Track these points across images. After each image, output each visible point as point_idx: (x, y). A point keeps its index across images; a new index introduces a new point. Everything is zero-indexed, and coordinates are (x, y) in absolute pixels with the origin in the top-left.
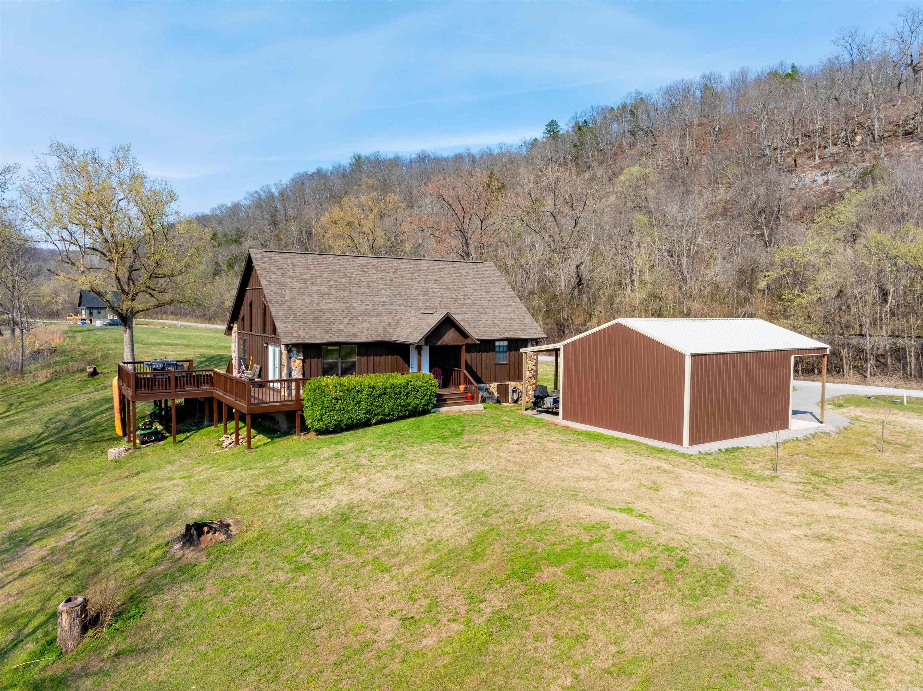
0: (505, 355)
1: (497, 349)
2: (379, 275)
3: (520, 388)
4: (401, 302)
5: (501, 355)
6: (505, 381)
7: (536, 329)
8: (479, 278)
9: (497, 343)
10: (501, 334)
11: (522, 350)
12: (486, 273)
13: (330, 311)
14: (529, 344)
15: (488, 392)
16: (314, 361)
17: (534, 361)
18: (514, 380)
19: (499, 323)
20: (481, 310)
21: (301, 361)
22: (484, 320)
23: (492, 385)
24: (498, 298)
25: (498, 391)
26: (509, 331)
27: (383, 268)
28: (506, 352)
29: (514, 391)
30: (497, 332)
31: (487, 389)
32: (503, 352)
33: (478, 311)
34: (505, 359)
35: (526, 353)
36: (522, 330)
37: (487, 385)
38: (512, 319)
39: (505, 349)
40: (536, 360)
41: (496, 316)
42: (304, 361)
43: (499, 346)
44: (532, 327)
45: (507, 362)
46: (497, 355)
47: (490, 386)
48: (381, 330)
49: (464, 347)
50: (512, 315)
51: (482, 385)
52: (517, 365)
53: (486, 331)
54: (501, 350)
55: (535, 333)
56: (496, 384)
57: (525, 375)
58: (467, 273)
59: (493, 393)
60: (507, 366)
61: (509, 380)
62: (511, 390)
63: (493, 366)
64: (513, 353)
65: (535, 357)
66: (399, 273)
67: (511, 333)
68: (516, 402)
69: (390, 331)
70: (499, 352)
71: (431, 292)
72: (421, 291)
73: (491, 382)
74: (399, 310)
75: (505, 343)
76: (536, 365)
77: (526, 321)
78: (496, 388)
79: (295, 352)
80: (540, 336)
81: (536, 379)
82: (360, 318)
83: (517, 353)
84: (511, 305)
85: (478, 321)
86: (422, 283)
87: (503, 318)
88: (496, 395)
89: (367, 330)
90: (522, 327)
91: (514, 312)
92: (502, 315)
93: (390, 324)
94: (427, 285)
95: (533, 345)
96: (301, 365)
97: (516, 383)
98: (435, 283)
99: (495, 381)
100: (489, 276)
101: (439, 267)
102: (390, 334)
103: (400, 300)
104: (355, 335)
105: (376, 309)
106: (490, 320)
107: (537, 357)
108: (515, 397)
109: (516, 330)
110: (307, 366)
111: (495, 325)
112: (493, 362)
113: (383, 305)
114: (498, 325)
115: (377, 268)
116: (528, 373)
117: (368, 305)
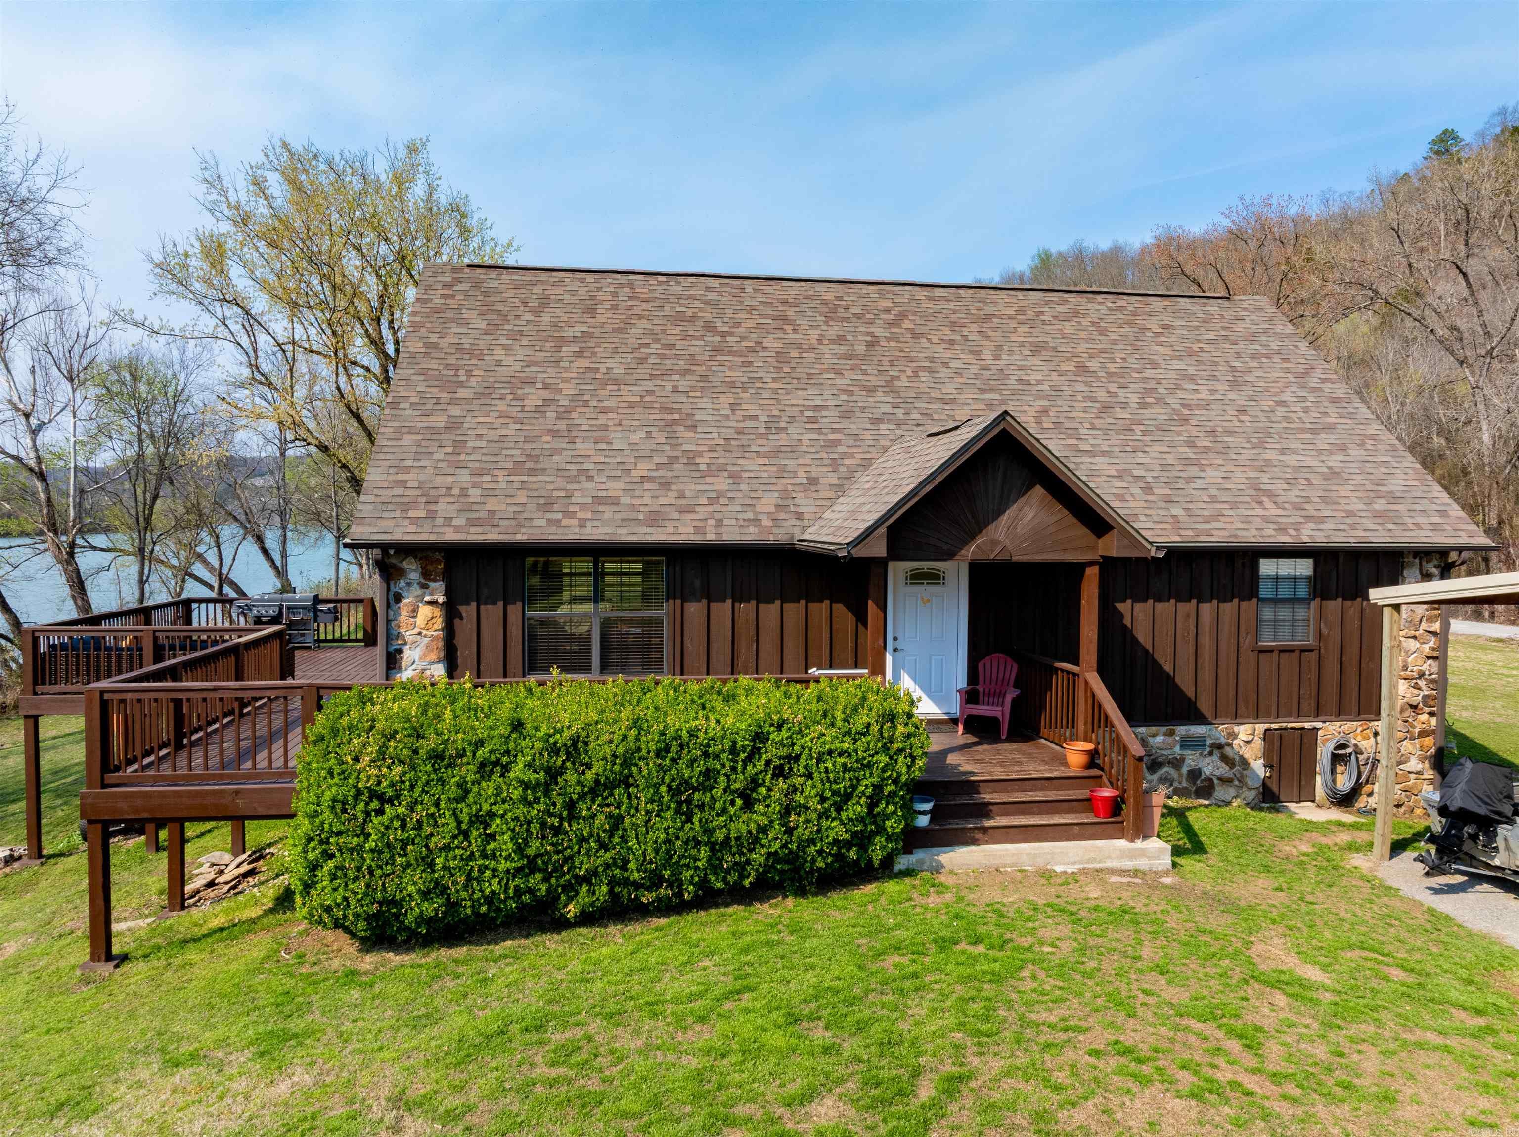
0: (1301, 612)
1: (1265, 590)
2: (834, 331)
3: (1367, 745)
4: (887, 409)
5: (1284, 612)
6: (1300, 714)
7: (1443, 514)
8: (1209, 342)
9: (1267, 567)
10: (1282, 530)
11: (1378, 595)
12: (1240, 326)
13: (601, 435)
14: (1412, 572)
15: (1224, 758)
16: (492, 612)
17: (1433, 642)
18: (1340, 713)
19: (1279, 487)
20: (1205, 441)
21: (437, 612)
22: (1213, 475)
23: (1243, 731)
24: (1282, 404)
25: (1267, 755)
26: (1321, 520)
27: (854, 310)
28: (1306, 601)
29: (1337, 759)
30: (1266, 519)
31: (1220, 747)
32: (1293, 601)
33: (1191, 444)
34: (1300, 631)
35: (1397, 607)
36: (1378, 515)
37: (1220, 731)
38: (1332, 474)
39: (1303, 590)
40: (1443, 637)
41: (1268, 464)
42: (451, 612)
43: (1277, 578)
44: (1424, 505)
45: (1311, 642)
46: (1267, 612)
47: (1234, 736)
48: (768, 502)
49: (1092, 572)
50: (1335, 461)
51: (1198, 730)
52: (1353, 650)
53: (1218, 516)
54: (1285, 591)
55: (1436, 528)
56: (1261, 728)
57: (1392, 697)
58: (1164, 327)
59: (1245, 763)
60: (1313, 656)
61: (1318, 713)
62: (1324, 752)
63: (1249, 658)
64: (1334, 606)
65: (1436, 627)
66: (907, 324)
67: (1329, 525)
68: (1345, 800)
69: (806, 506)
70: (1276, 601)
71: (1012, 380)
72: (977, 376)
73: (1237, 717)
74: (867, 436)
75: (1304, 567)
76: (1439, 656)
77: (1397, 484)
78: (1258, 743)
79: (415, 576)
80: (1463, 540)
81: (1439, 713)
82: (703, 461)
83: (1353, 607)
84: (1331, 427)
85: (1189, 480)
86: (987, 356)
87: (1297, 469)
88: (1258, 767)
89: (711, 502)
90: (1380, 505)
91: (1343, 449)
92: (1291, 460)
93: (813, 481)
94: (1005, 359)
95: (1427, 577)
96: (439, 623)
97: (1348, 726)
98: (1034, 353)
99: (1257, 715)
100: (1252, 337)
101: (1061, 309)
102: (800, 516)
103: (883, 402)
104: (655, 519)
105: (780, 430)
106: (1239, 477)
107: (1446, 626)
108: (1344, 783)
109: (1350, 514)
110: (465, 627)
111: (1260, 494)
112: (1247, 642)
113: (812, 420)
114: (1271, 495)
115: (835, 309)
116: (1403, 687)
117: (755, 418)
